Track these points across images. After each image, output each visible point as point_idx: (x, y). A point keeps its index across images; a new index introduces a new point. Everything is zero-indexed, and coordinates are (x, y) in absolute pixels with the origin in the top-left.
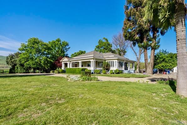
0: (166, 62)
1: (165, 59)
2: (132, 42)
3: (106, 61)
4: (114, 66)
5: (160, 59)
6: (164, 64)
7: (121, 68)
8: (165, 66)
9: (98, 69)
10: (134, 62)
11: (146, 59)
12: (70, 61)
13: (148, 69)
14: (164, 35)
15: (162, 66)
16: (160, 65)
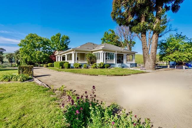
0: (180, 51)
1: (178, 46)
2: (128, 28)
3: (93, 53)
4: (99, 59)
5: (171, 47)
6: (176, 55)
7: (111, 61)
8: (178, 57)
9: (80, 62)
10: (135, 54)
11: (144, 48)
12: (61, 55)
13: (147, 62)
14: (177, 11)
15: (174, 57)
16: (171, 56)
